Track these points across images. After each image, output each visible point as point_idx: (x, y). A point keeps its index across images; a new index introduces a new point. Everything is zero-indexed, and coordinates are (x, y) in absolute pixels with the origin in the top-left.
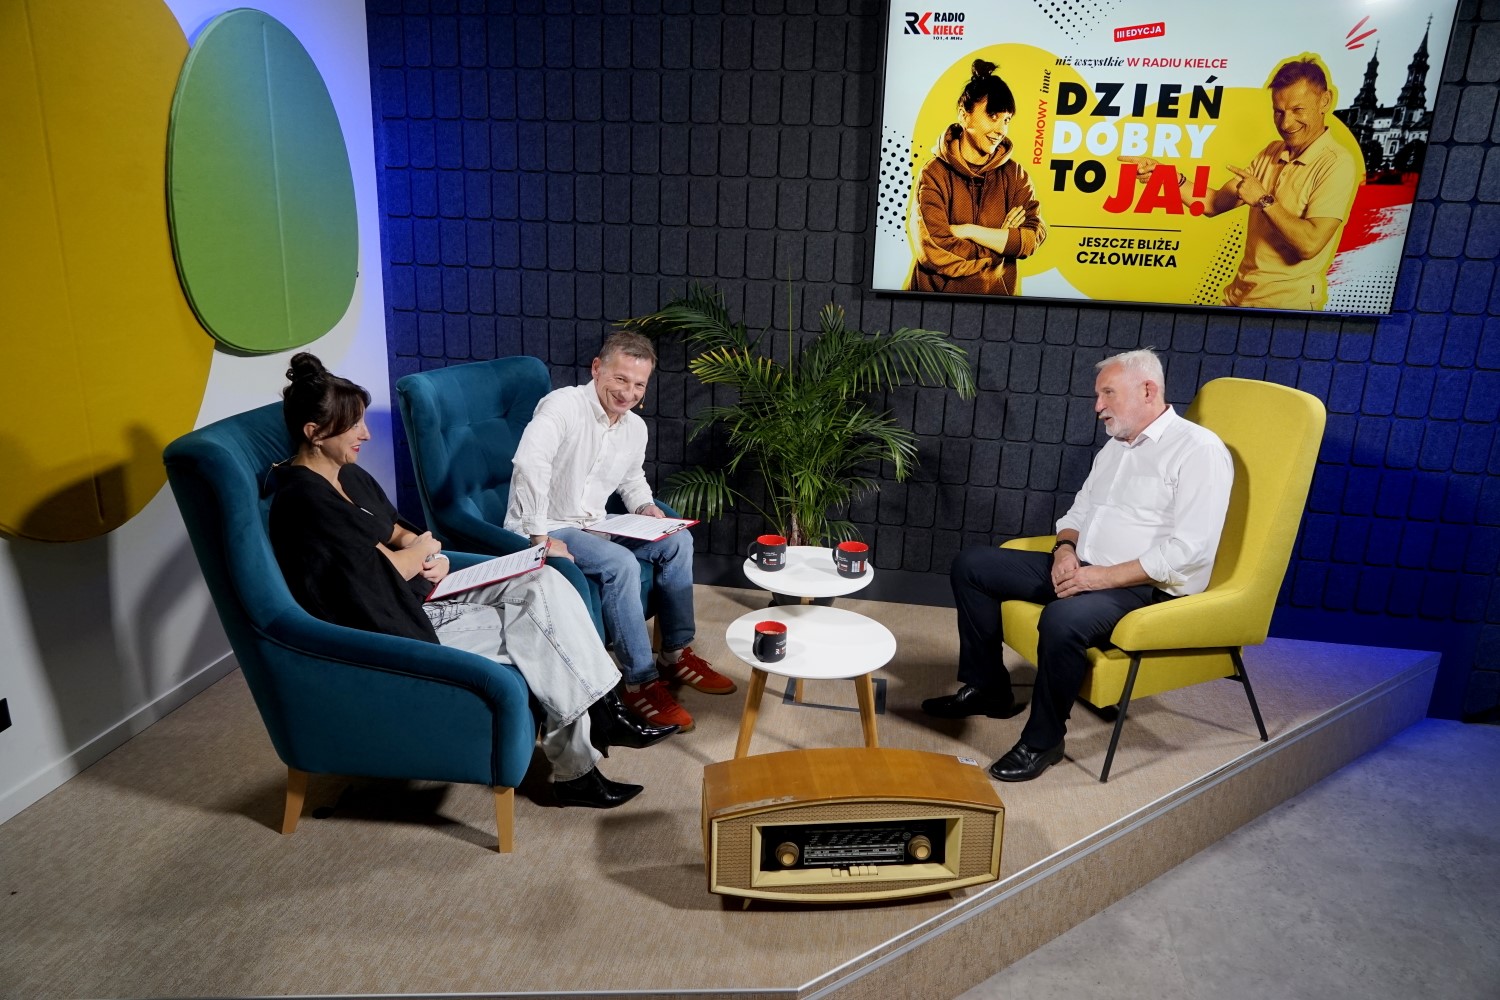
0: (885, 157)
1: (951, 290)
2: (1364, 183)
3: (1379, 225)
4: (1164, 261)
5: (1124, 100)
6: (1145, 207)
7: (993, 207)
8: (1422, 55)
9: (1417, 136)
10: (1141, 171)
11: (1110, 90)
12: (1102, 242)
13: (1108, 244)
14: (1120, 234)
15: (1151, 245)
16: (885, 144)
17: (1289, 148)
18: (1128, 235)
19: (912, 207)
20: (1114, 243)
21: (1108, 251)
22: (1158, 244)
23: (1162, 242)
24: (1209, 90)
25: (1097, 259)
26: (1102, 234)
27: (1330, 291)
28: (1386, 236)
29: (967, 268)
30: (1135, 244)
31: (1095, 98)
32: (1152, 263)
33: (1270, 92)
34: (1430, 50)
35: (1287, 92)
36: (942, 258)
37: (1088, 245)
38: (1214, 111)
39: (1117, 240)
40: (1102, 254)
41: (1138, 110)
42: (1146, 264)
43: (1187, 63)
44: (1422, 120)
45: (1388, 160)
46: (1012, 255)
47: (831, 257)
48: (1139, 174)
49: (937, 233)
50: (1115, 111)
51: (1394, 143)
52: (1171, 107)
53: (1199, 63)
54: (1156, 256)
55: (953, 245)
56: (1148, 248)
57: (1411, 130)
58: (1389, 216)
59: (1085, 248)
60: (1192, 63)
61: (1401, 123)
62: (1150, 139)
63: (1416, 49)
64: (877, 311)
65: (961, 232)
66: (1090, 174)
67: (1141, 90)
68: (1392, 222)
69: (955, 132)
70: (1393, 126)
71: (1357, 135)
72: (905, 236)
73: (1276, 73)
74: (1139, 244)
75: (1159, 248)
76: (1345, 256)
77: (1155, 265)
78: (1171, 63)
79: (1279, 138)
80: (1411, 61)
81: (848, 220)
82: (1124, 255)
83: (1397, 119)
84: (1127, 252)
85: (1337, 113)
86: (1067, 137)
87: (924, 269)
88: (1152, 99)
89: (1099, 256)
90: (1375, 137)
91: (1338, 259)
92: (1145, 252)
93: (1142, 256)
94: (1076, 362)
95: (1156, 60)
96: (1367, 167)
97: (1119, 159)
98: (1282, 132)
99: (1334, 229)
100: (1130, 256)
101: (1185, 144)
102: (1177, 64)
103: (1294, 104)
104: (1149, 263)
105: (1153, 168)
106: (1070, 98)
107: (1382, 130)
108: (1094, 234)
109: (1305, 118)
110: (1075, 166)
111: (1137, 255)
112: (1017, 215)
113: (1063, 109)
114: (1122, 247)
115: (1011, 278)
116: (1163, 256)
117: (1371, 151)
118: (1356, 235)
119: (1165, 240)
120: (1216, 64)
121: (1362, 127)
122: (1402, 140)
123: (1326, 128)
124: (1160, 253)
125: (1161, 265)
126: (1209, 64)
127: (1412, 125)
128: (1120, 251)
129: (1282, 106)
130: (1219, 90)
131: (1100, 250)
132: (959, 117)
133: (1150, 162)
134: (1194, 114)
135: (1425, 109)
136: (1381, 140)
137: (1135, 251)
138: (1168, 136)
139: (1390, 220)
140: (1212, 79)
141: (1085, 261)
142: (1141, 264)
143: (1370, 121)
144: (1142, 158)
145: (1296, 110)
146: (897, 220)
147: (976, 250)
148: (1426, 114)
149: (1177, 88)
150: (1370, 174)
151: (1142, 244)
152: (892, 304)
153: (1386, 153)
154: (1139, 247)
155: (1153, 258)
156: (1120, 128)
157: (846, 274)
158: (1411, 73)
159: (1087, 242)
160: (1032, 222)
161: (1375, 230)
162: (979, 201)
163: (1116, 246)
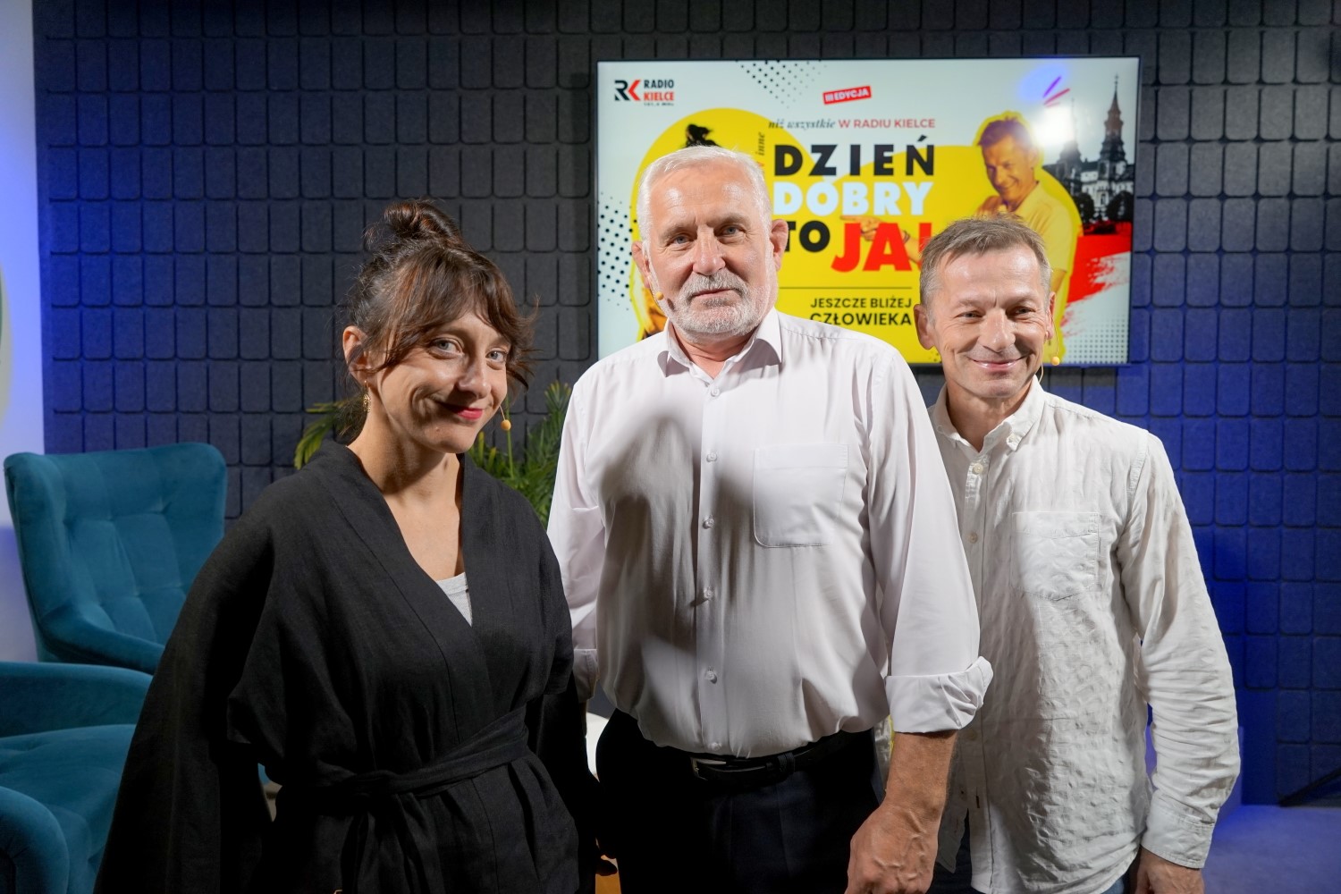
0: (603, 223)
2: (1082, 235)
3: (1102, 275)
4: (898, 320)
5: (840, 160)
6: (873, 264)
8: (1115, 111)
9: (1123, 188)
10: (865, 229)
11: (826, 151)
12: (834, 302)
13: (840, 304)
14: (852, 294)
15: (884, 303)
17: (1005, 202)
18: (860, 294)
19: (635, 274)
20: (847, 303)
21: (841, 312)
22: (890, 302)
23: (894, 300)
24: (921, 148)
26: (833, 295)
27: (1067, 342)
28: (1111, 285)
30: (868, 303)
31: (811, 159)
32: (887, 321)
33: (979, 149)
34: (1122, 105)
35: (995, 149)
37: (820, 306)
38: (928, 168)
39: (849, 300)
40: (836, 315)
41: (855, 169)
42: (881, 323)
43: (897, 123)
44: (1126, 171)
45: (1100, 212)
47: (553, 333)
48: (862, 232)
50: (832, 171)
51: (1104, 195)
52: (887, 166)
53: (908, 123)
54: (890, 315)
56: (881, 306)
57: (1117, 181)
58: (1110, 265)
59: (817, 310)
60: (901, 123)
61: (1107, 175)
62: (870, 197)
63: (1108, 105)
66: (813, 235)
67: (855, 151)
68: (1115, 271)
70: (1100, 179)
71: (1067, 188)
72: (630, 305)
73: (982, 131)
74: (872, 303)
75: (892, 306)
76: (1077, 306)
77: (890, 323)
78: (881, 123)
79: (994, 193)
80: (1105, 117)
81: (569, 292)
82: (857, 315)
83: (1102, 171)
84: (861, 311)
85: (1046, 168)
86: (788, 198)
88: (867, 159)
89: (833, 317)
90: (1084, 189)
91: (1069, 309)
92: (878, 310)
93: (876, 315)
95: (866, 121)
96: (1082, 219)
97: (843, 218)
98: (998, 187)
99: (1060, 281)
100: (864, 316)
101: (904, 202)
102: (887, 124)
103: (1003, 160)
104: (883, 321)
105: (876, 226)
106: (786, 161)
107: (1090, 183)
108: (825, 295)
109: (1016, 173)
110: (799, 227)
111: (871, 315)
113: (781, 170)
114: (854, 306)
116: (896, 315)
117: (1084, 204)
118: (1082, 285)
119: (897, 297)
120: (925, 123)
121: (1070, 181)
122: (1110, 191)
123: (1037, 182)
124: (893, 311)
125: (896, 323)
126: (918, 123)
127: (1117, 177)
128: (853, 311)
129: (993, 162)
130: (930, 149)
131: (833, 310)
133: (872, 221)
134: (910, 171)
135: (1126, 161)
136: (1091, 192)
137: (868, 310)
138: (887, 194)
139: (1112, 269)
140: (922, 138)
142: (876, 323)
143: (1078, 175)
144: (864, 217)
145: (1006, 166)
146: (620, 288)
148: (1128, 166)
149: (890, 148)
151: (874, 303)
153: (1097, 204)
154: (872, 306)
155: (887, 317)
156: (839, 187)
157: (570, 349)
158: (1107, 129)
159: (818, 303)
161: (1099, 280)
163: (848, 306)
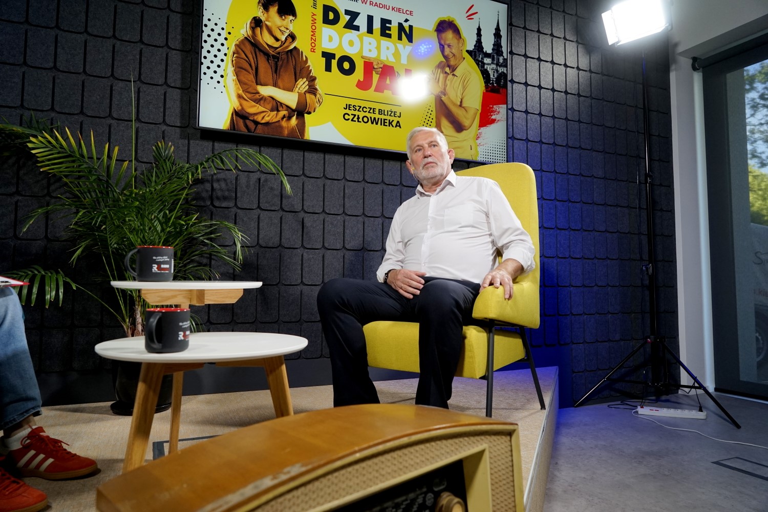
0: (206, 31)
1: (260, 131)
2: (485, 91)
3: (495, 115)
4: (394, 124)
5: (361, 22)
6: (379, 88)
7: (287, 77)
8: (498, 29)
9: (503, 70)
10: (375, 67)
11: (354, 15)
12: (358, 108)
13: (361, 109)
14: (368, 105)
15: (386, 113)
16: (205, 21)
17: (449, 66)
18: (373, 105)
19: (228, 69)
20: (365, 109)
21: (361, 114)
22: (389, 113)
23: (392, 112)
24: (406, 25)
25: (355, 119)
26: (357, 103)
27: (479, 149)
28: (498, 120)
29: (270, 117)
30: (377, 112)
31: (345, 18)
32: (387, 124)
33: (435, 34)
34: (501, 28)
35: (444, 35)
36: (252, 108)
37: (349, 109)
38: (410, 39)
39: (366, 108)
40: (358, 116)
41: (370, 30)
42: (384, 125)
43: (393, 9)
44: (504, 62)
45: (493, 80)
46: (301, 111)
47: (161, 105)
48: (374, 68)
49: (247, 90)
50: (357, 28)
51: (494, 72)
52: (387, 32)
53: (399, 10)
54: (389, 120)
55: (260, 100)
56: (384, 115)
57: (500, 66)
58: (498, 110)
59: (347, 111)
60: (395, 9)
61: (495, 62)
62: (378, 48)
63: (495, 26)
64: (203, 148)
65: (266, 91)
66: (346, 65)
67: (370, 19)
68: (500, 113)
69: (257, 23)
70: (492, 63)
71: (478, 64)
72: (224, 90)
73: (437, 24)
74: (379, 112)
75: (390, 115)
76: (483, 129)
77: (389, 126)
78: (384, 7)
79: (443, 60)
80: (494, 32)
81: (175, 78)
82: (371, 118)
83: (493, 60)
84: (373, 116)
86: (331, 39)
87: (239, 115)
88: (377, 25)
89: (357, 117)
90: (486, 66)
91: (480, 131)
92: (383, 117)
93: (381, 119)
94: (346, 191)
95: (376, 3)
96: (485, 83)
97: (362, 57)
98: (445, 57)
99: (476, 114)
100: (375, 118)
101: (397, 54)
102: (388, 8)
103: (448, 42)
104: (386, 124)
105: (382, 66)
106: (330, 16)
107: (488, 64)
108: (353, 102)
109: (454, 51)
110: (337, 57)
111: (378, 119)
112: (303, 85)
113: (326, 21)
114: (369, 112)
115: (302, 126)
116: (393, 121)
117: (485, 74)
118: (486, 118)
119: (393, 110)
120: (408, 12)
121: (479, 61)
122: (497, 71)
123: (464, 58)
124: (391, 119)
125: (393, 126)
126: (404, 12)
127: (500, 64)
128: (369, 115)
129: (443, 43)
130: (411, 27)
131: (356, 113)
132: (260, 13)
133: (379, 62)
134: (400, 38)
135: (504, 57)
136: (488, 69)
137: (377, 116)
138: (388, 48)
139: (499, 112)
140: (406, 21)
141: (348, 119)
142: (381, 125)
143: (482, 59)
144: (375, 59)
145: (449, 46)
146: (217, 77)
147: (277, 106)
148: (504, 59)
149: (390, 22)
150: (487, 87)
151: (380, 112)
152: (213, 145)
153: (492, 76)
154: (379, 114)
155: (388, 121)
156: (361, 38)
157: (174, 118)
158: (495, 37)
159: (348, 107)
160: (313, 90)
161: (493, 117)
162: (276, 71)
163: (366, 111)
